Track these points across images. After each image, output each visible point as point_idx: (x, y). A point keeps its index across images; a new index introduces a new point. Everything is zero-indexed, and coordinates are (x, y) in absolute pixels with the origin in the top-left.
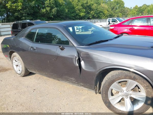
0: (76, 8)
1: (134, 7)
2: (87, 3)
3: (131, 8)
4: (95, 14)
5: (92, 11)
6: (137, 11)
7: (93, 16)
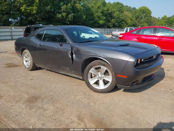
0: (96, 15)
1: (162, 18)
2: (108, 10)
3: (159, 18)
4: (116, 22)
5: (113, 20)
6: (166, 22)
7: (114, 24)
